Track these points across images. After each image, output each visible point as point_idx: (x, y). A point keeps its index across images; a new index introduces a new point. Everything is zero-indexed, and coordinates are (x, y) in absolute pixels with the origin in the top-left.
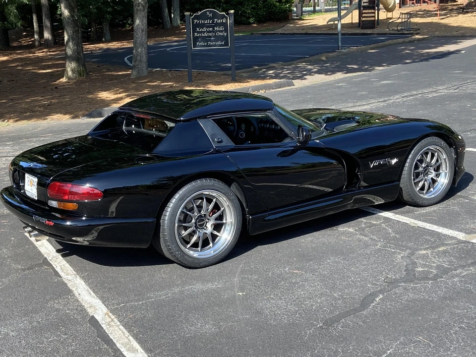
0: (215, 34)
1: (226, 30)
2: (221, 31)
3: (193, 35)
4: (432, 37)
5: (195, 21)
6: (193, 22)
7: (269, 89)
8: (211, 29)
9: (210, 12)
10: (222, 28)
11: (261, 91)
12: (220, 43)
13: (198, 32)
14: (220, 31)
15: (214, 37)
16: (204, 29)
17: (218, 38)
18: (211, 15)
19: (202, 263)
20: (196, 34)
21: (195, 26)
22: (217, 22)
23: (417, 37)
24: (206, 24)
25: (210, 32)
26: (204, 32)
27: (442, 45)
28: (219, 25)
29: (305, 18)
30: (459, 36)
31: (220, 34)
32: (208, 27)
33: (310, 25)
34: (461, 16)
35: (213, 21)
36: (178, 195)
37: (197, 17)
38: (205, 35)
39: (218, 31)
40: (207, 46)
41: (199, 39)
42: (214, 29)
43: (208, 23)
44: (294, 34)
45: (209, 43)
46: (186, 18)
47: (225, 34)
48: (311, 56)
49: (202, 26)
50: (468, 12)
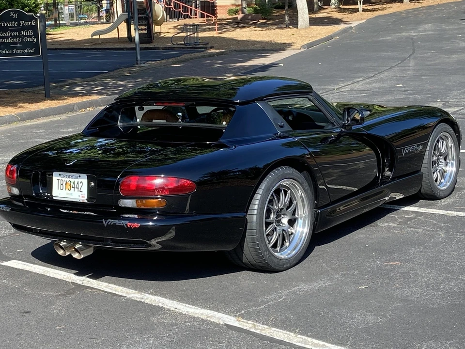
0: (22, 40)
1: (36, 35)
2: (30, 36)
4: (229, 51)
7: (97, 106)
8: (17, 34)
9: (15, 12)
10: (30, 33)
11: (88, 109)
12: (27, 51)
14: (28, 36)
15: (20, 43)
16: (8, 34)
17: (26, 45)
18: (15, 16)
19: (284, 264)
22: (23, 24)
23: (212, 51)
24: (10, 27)
25: (15, 37)
26: (8, 37)
27: (251, 58)
28: (27, 28)
29: (50, 33)
30: (259, 50)
31: (28, 39)
32: (12, 31)
33: (65, 40)
34: (238, 30)
35: (19, 24)
36: (264, 185)
38: (9, 40)
39: (26, 36)
40: (12, 54)
41: (2, 46)
42: (20, 33)
43: (12, 27)
44: (56, 49)
45: (15, 50)
47: (35, 40)
48: (109, 71)
49: (5, 29)
50: (244, 27)
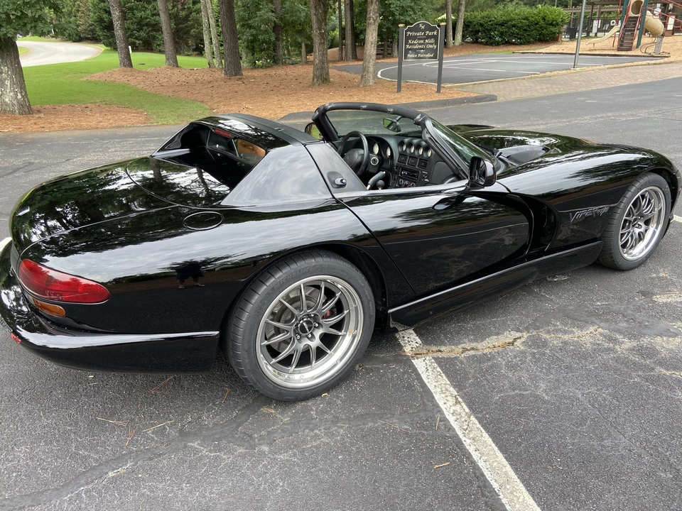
0: (426, 46)
1: (436, 43)
2: (432, 44)
3: (405, 47)
5: (408, 33)
6: (406, 34)
8: (422, 41)
9: (423, 24)
10: (432, 41)
12: (429, 55)
13: (410, 44)
14: (430, 44)
15: (424, 49)
16: (416, 42)
17: (428, 51)
18: (423, 27)
20: (408, 46)
21: (408, 38)
22: (428, 34)
24: (418, 36)
25: (421, 44)
26: (415, 44)
28: (431, 37)
31: (431, 46)
32: (419, 39)
35: (425, 34)
37: (410, 30)
38: (417, 47)
40: (417, 58)
42: (425, 41)
43: (420, 36)
45: (419, 55)
46: (400, 30)
47: (435, 47)
49: (415, 38)
